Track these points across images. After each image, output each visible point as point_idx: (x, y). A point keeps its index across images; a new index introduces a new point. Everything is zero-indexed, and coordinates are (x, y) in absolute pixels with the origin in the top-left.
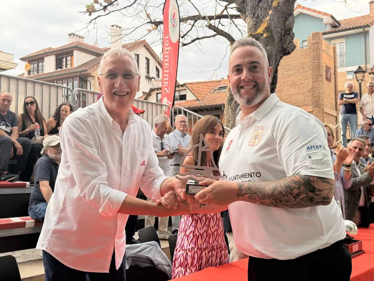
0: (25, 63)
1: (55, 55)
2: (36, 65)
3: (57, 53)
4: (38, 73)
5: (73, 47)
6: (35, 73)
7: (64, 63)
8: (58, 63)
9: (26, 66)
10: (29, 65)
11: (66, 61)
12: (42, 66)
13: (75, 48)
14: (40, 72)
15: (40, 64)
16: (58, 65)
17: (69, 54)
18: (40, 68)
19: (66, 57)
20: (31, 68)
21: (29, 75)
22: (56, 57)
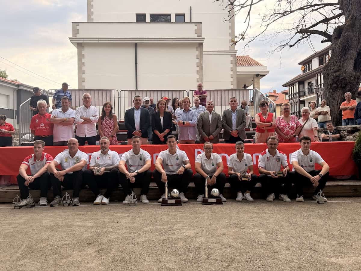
0: (301, 66)
1: (318, 56)
2: (307, 66)
3: (319, 54)
4: (309, 70)
5: (329, 48)
6: (308, 71)
7: (324, 61)
8: (321, 61)
9: (302, 68)
10: (304, 67)
11: (326, 59)
12: (311, 65)
13: (330, 49)
14: (310, 70)
15: (310, 65)
16: (321, 63)
17: (327, 53)
18: (310, 67)
19: (325, 56)
20: (305, 69)
21: (304, 73)
22: (319, 58)
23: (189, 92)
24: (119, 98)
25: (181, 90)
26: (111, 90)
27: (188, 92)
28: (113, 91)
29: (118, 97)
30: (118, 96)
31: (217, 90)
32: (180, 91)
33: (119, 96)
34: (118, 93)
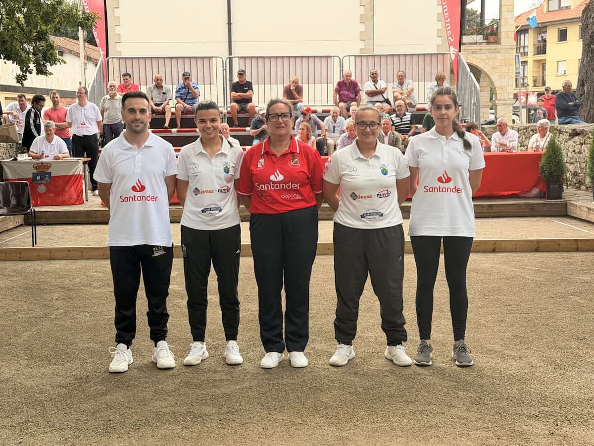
23: (343, 58)
24: (225, 71)
25: (329, 56)
26: (210, 58)
27: (341, 58)
28: (214, 59)
29: (223, 70)
30: (223, 67)
31: (393, 55)
32: (327, 57)
33: (225, 68)
34: (223, 61)
